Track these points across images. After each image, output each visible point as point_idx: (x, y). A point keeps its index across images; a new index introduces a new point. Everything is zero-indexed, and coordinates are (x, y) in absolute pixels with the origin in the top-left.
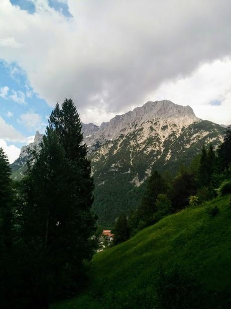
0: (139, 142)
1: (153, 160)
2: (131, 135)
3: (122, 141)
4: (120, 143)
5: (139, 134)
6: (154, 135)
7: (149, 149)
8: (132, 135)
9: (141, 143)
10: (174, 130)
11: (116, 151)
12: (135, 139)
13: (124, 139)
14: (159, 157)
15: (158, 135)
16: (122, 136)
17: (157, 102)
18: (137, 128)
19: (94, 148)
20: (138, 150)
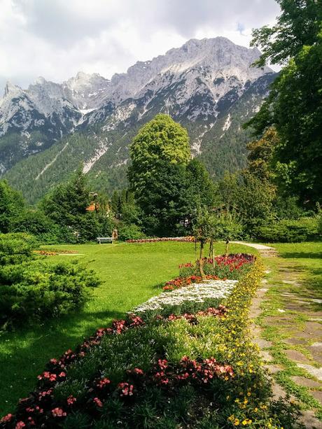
0: (179, 102)
1: (202, 130)
2: (164, 91)
3: (150, 101)
4: (147, 103)
5: (180, 90)
6: (202, 92)
7: (196, 113)
8: (166, 91)
9: (182, 104)
10: (234, 84)
11: (141, 115)
12: (173, 97)
13: (153, 97)
14: (212, 125)
15: (209, 91)
16: (150, 93)
17: (205, 40)
18: (173, 81)
19: (103, 111)
20: (177, 113)
